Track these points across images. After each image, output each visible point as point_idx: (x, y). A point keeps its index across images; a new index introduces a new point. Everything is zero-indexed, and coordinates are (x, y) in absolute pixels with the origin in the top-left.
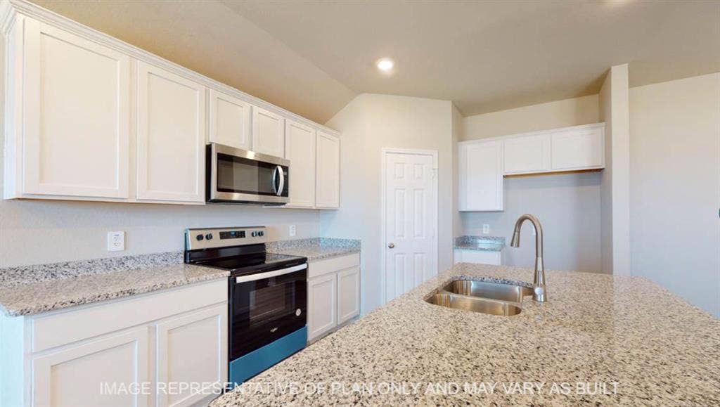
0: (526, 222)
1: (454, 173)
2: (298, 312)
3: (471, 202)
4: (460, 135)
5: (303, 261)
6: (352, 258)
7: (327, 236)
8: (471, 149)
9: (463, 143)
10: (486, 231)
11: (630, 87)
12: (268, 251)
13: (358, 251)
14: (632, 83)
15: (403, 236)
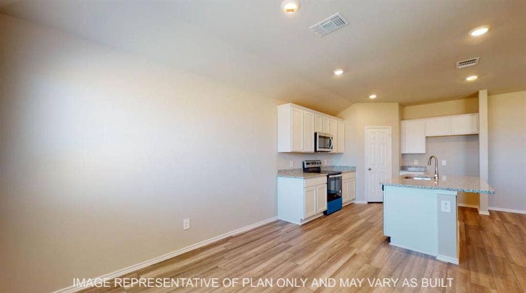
0: (432, 158)
1: (399, 137)
2: (340, 192)
3: (407, 150)
4: (402, 118)
5: (340, 173)
6: (352, 174)
7: (338, 165)
8: (408, 124)
9: (404, 121)
10: (416, 163)
11: (488, 95)
12: (322, 169)
13: (354, 171)
14: (489, 94)
15: (374, 165)
